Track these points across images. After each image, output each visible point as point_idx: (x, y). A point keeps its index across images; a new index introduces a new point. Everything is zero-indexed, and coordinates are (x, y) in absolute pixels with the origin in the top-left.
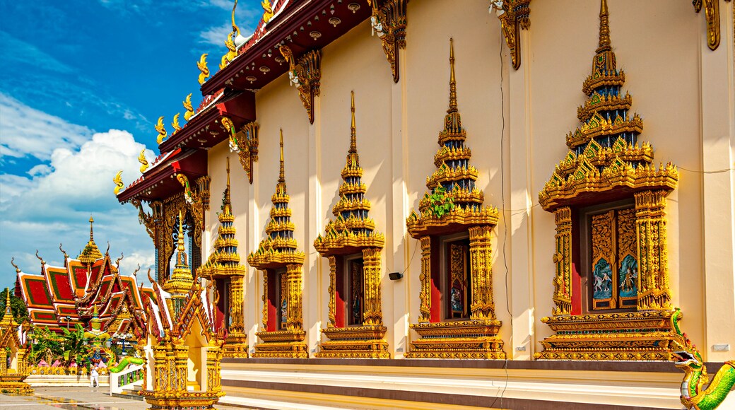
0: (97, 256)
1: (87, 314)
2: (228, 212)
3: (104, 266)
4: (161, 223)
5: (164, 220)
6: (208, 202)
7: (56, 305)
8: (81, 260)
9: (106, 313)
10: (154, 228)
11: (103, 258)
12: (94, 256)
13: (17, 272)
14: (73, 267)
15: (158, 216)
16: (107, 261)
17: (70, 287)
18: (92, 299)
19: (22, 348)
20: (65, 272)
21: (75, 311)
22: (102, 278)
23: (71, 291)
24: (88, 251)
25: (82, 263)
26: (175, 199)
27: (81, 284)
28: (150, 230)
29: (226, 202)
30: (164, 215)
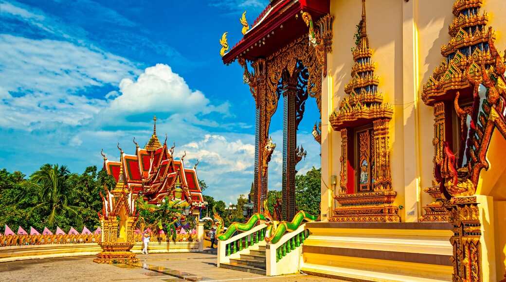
0: (158, 146)
1: (150, 190)
2: (365, 45)
3: (163, 153)
4: (263, 82)
5: (266, 78)
6: (331, 44)
7: (129, 184)
8: (147, 149)
9: (164, 190)
10: (256, 88)
11: (162, 147)
12: (156, 146)
13: (105, 160)
14: (142, 155)
15: (261, 75)
16: (165, 149)
17: (139, 170)
18: (153, 179)
19: (131, 215)
20: (136, 159)
21: (142, 188)
22: (161, 162)
23: (140, 173)
24: (153, 142)
25: (147, 152)
26: (281, 53)
27: (146, 168)
28: (253, 90)
29: (361, 35)
30: (266, 74)
